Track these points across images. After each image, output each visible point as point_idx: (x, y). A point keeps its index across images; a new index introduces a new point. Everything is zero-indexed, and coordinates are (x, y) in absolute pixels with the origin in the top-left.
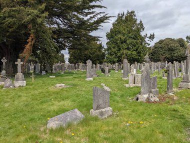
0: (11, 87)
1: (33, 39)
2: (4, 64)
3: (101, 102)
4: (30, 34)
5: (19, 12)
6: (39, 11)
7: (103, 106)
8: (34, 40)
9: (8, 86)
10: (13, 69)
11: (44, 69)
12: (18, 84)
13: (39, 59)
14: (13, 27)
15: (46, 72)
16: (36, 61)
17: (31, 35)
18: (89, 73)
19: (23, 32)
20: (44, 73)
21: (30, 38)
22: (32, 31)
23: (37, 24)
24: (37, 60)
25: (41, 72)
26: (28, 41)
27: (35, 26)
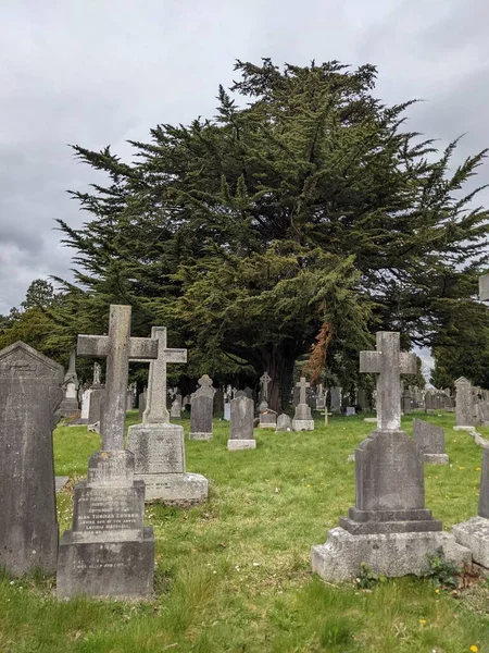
0: (289, 429)
1: (327, 333)
2: (266, 387)
3: (426, 442)
4: (322, 323)
5: (301, 283)
6: (342, 271)
7: (430, 448)
8: (330, 335)
9: (284, 429)
10: (280, 400)
11: (352, 401)
12: (300, 425)
13: (339, 377)
14: (290, 313)
15: (358, 409)
16: (332, 380)
17: (324, 325)
18: (464, 411)
19: (308, 320)
20: (351, 411)
21: (323, 330)
22: (326, 317)
23: (337, 302)
24: (335, 378)
25: (344, 410)
26: (317, 338)
27: (332, 305)
